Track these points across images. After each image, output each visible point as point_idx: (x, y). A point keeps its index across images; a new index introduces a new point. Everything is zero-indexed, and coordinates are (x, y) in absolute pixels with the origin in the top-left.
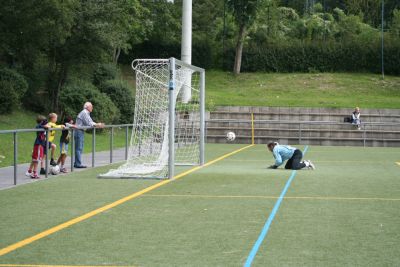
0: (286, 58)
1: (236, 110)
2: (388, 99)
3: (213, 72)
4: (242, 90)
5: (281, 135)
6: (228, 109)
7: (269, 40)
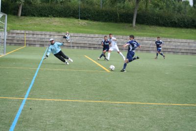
0: (40, 11)
1: (19, 32)
2: (81, 29)
3: (9, 16)
4: (21, 24)
5: (37, 43)
6: (15, 31)
7: (33, 3)
